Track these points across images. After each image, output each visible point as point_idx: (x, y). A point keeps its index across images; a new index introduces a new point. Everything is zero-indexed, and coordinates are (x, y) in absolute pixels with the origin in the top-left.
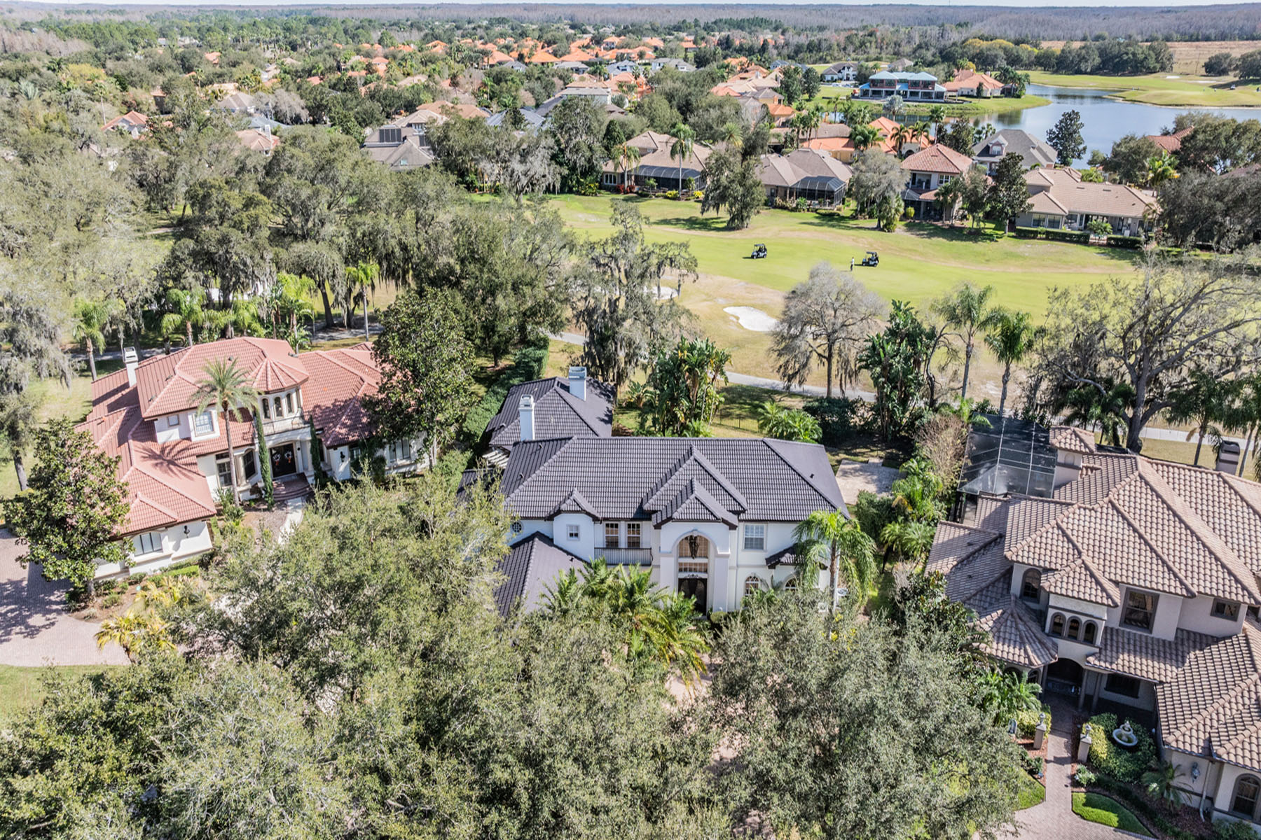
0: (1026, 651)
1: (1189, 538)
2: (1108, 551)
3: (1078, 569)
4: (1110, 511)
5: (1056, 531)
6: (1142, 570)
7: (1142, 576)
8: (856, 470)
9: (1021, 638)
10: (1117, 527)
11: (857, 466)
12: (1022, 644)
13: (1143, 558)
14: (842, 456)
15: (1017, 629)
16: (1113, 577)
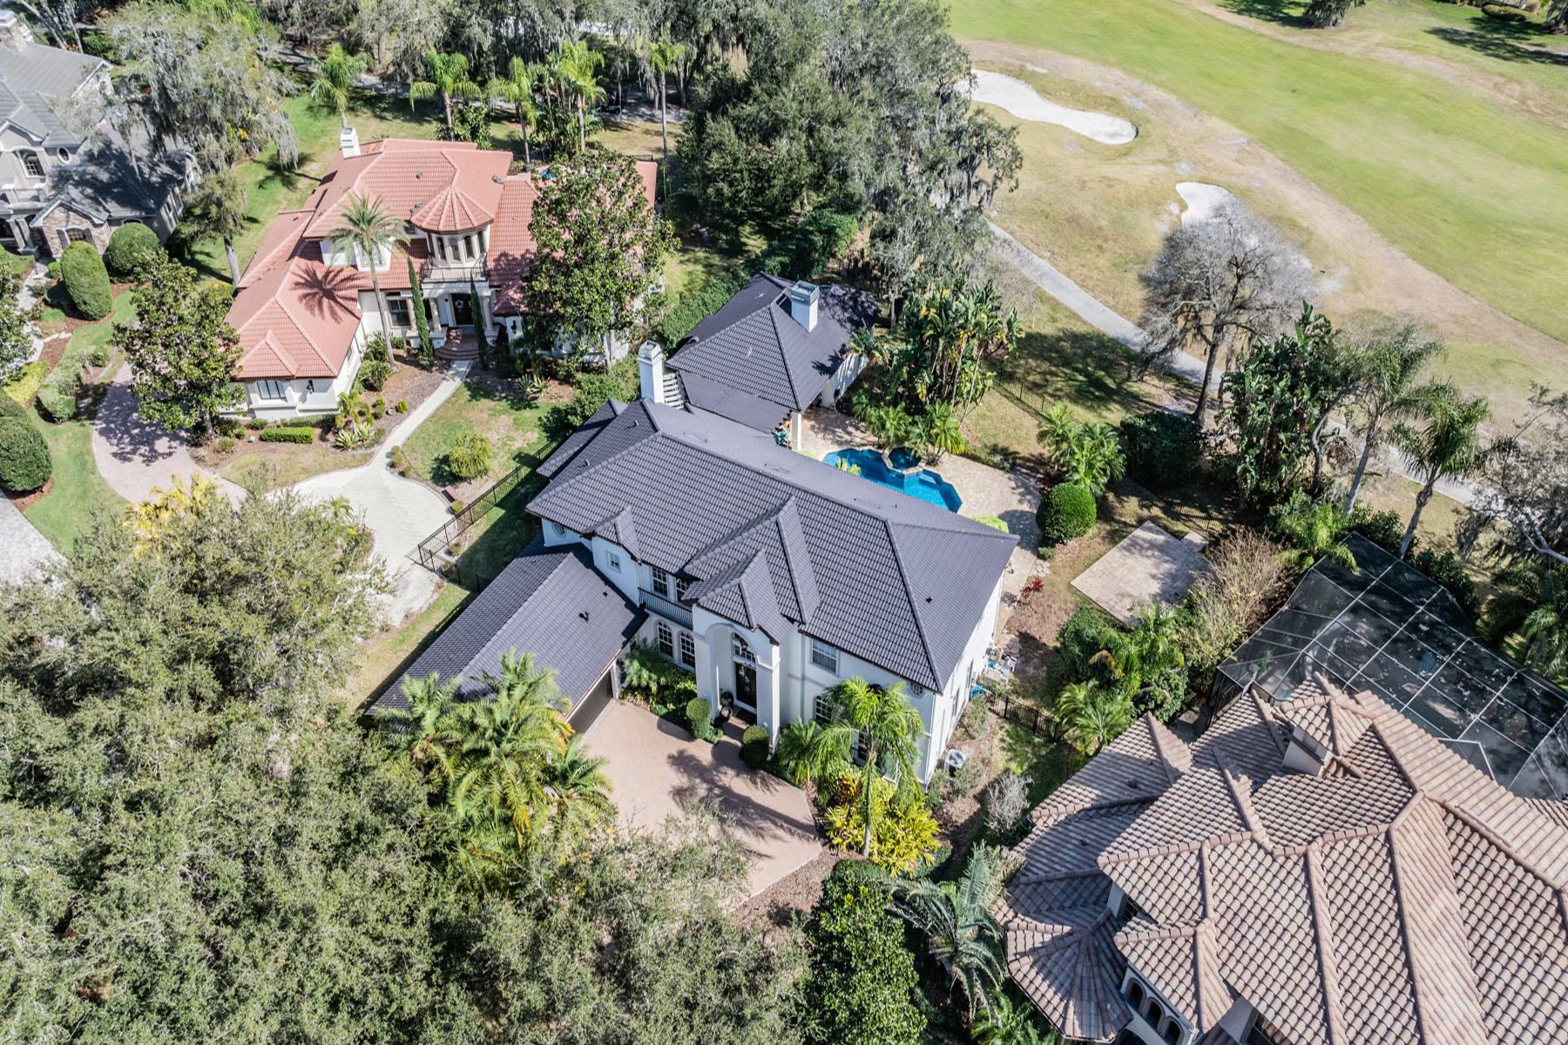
0: (1066, 1008)
1: (1400, 983)
2: (1251, 935)
3: (1180, 942)
4: (1297, 871)
5: (1193, 860)
6: (1283, 995)
7: (1277, 1005)
8: (1153, 545)
9: (1072, 985)
10: (1289, 905)
11: (1161, 538)
12: (1067, 995)
13: (1297, 977)
14: (1156, 511)
15: (1074, 967)
16: (1232, 981)
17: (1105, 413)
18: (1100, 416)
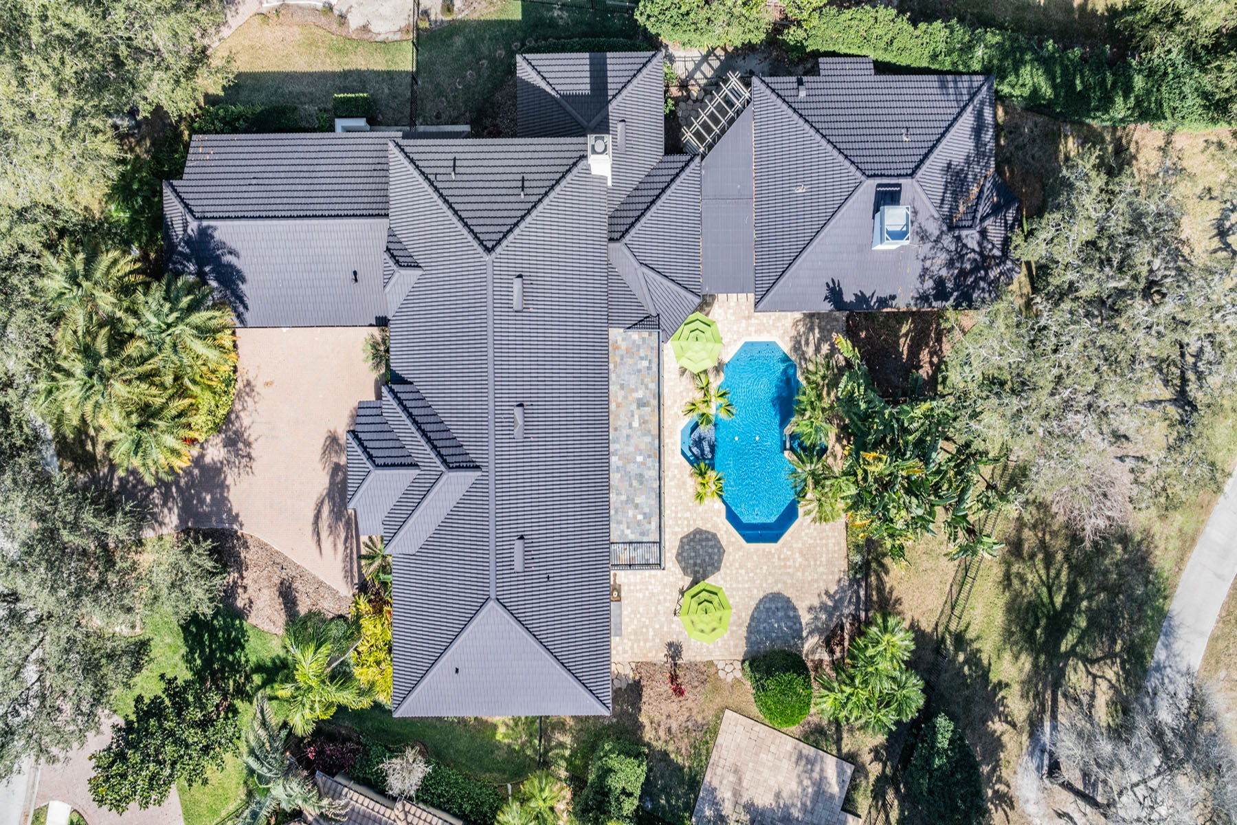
11: (835, 788)
17: (1007, 656)
18: (999, 651)
